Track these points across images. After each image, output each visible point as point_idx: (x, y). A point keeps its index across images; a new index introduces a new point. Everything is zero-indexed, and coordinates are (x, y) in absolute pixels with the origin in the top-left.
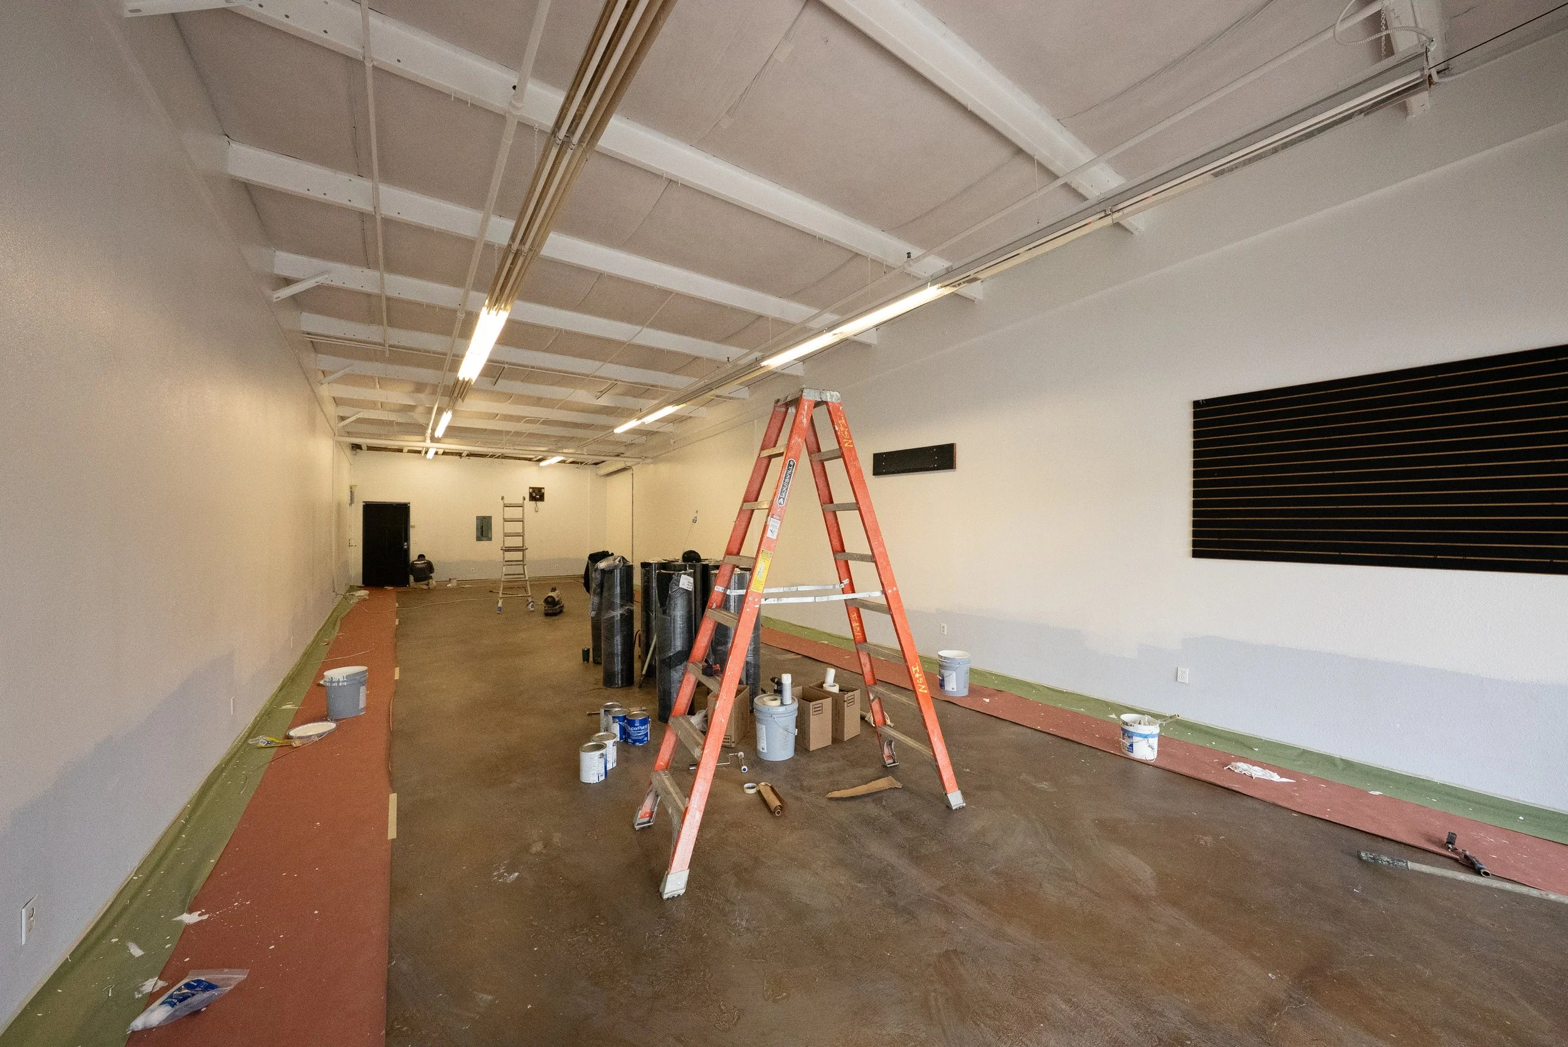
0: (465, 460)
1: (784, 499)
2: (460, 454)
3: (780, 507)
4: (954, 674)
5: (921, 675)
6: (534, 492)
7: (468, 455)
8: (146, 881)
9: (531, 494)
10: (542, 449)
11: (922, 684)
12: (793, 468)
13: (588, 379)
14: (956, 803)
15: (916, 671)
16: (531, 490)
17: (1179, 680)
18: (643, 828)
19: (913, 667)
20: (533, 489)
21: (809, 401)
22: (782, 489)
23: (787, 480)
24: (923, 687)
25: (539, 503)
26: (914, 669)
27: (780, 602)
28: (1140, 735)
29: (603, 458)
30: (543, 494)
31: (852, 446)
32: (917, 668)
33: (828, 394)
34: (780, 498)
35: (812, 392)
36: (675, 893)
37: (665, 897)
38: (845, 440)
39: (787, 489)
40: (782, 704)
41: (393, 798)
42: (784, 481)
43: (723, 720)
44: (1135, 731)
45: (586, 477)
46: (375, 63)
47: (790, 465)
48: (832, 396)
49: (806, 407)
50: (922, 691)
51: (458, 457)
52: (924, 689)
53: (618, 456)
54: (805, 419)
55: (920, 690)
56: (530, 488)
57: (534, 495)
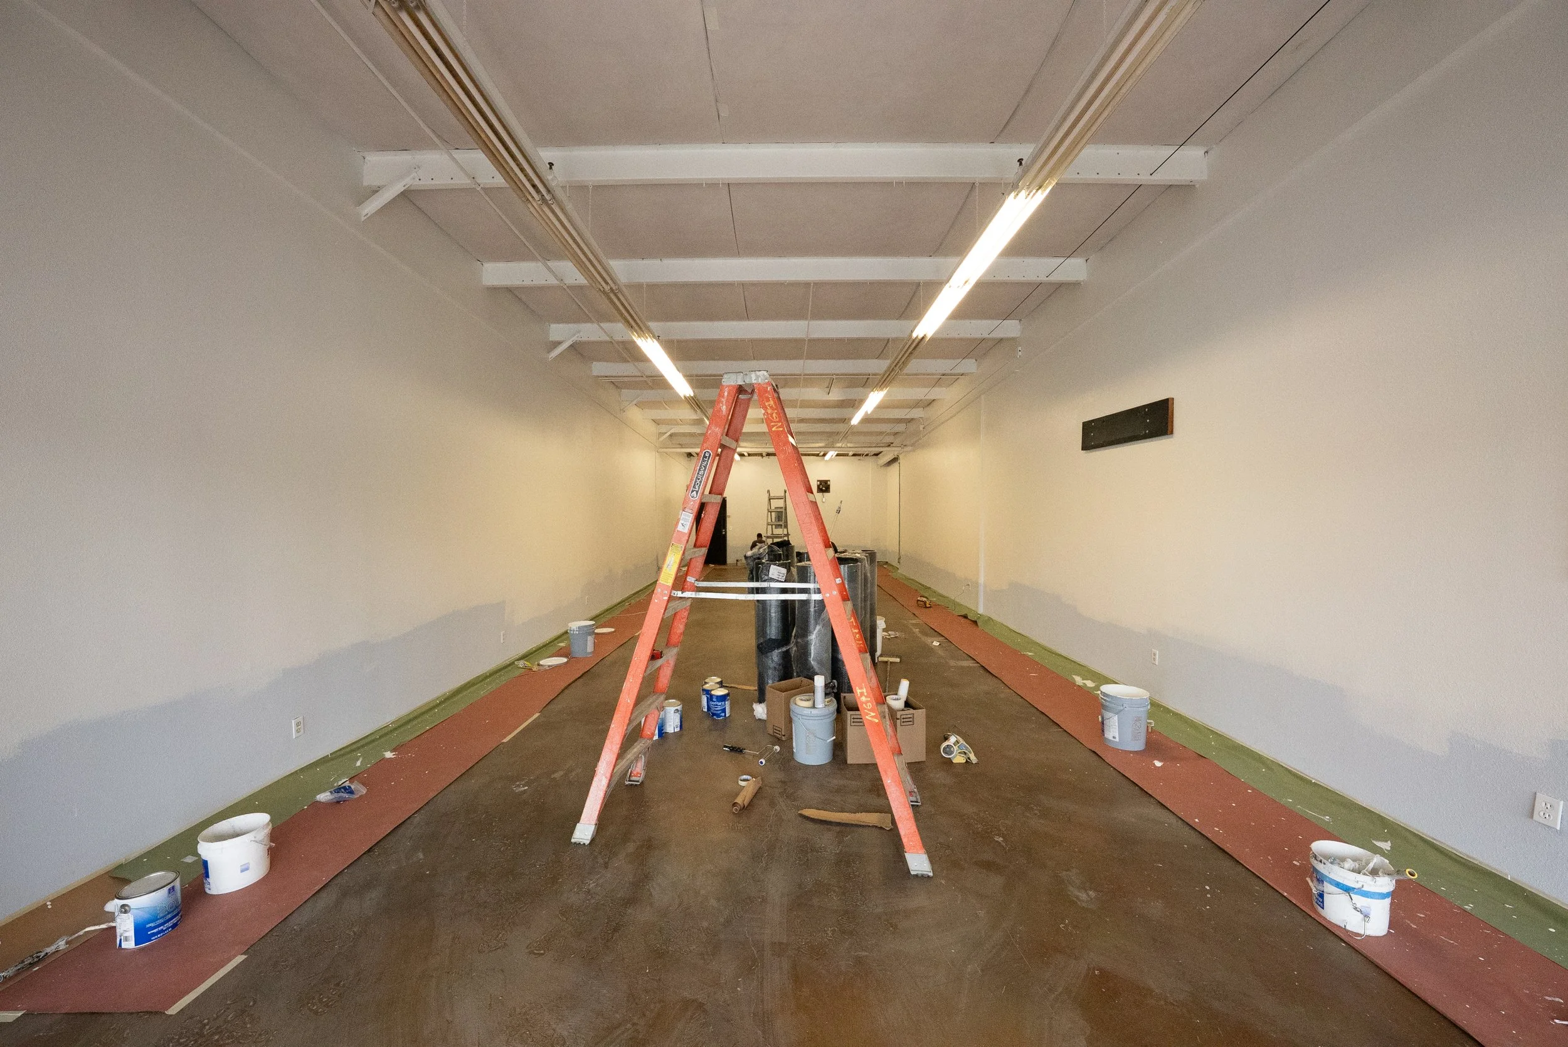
0: (766, 458)
1: (697, 492)
2: (761, 455)
3: (693, 501)
4: (1116, 718)
5: (869, 699)
6: (821, 484)
7: (767, 455)
8: (395, 729)
9: (818, 486)
10: (821, 445)
11: (870, 710)
12: (709, 459)
13: (802, 377)
14: (916, 868)
15: (862, 694)
16: (819, 483)
17: (1536, 817)
18: (632, 785)
19: (857, 688)
20: (821, 481)
21: (728, 386)
22: (695, 482)
23: (701, 473)
24: (873, 714)
25: (826, 494)
26: (859, 691)
27: (697, 596)
28: (1338, 885)
29: (881, 449)
30: (829, 485)
31: (781, 429)
32: (865, 690)
33: (753, 375)
34: (693, 491)
35: (733, 376)
36: (581, 840)
37: (573, 840)
38: (773, 424)
39: (701, 482)
40: (814, 707)
41: (537, 715)
42: (698, 474)
43: (629, 701)
44: (1327, 874)
45: (868, 468)
46: (482, 186)
47: (705, 457)
48: (757, 377)
49: (726, 394)
50: (870, 719)
51: (760, 457)
52: (872, 717)
53: (889, 446)
54: (724, 407)
55: (867, 717)
56: (818, 481)
57: (821, 487)
